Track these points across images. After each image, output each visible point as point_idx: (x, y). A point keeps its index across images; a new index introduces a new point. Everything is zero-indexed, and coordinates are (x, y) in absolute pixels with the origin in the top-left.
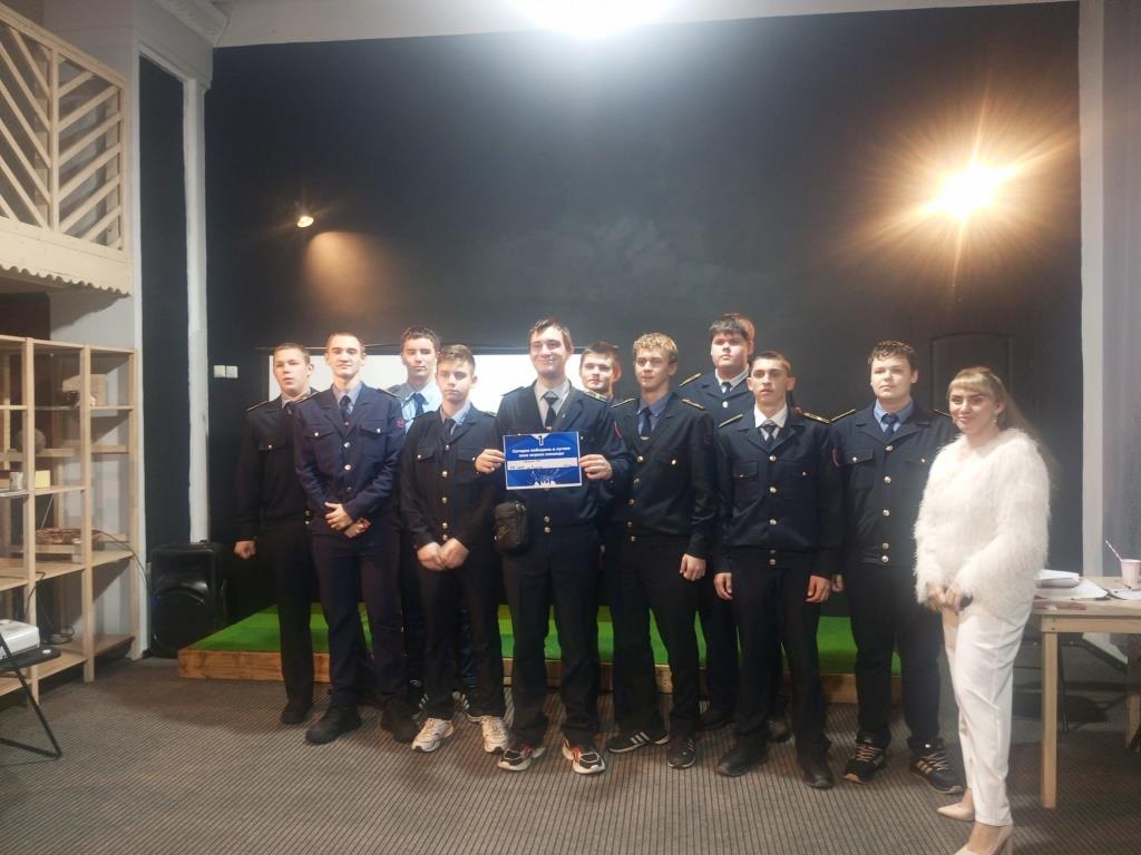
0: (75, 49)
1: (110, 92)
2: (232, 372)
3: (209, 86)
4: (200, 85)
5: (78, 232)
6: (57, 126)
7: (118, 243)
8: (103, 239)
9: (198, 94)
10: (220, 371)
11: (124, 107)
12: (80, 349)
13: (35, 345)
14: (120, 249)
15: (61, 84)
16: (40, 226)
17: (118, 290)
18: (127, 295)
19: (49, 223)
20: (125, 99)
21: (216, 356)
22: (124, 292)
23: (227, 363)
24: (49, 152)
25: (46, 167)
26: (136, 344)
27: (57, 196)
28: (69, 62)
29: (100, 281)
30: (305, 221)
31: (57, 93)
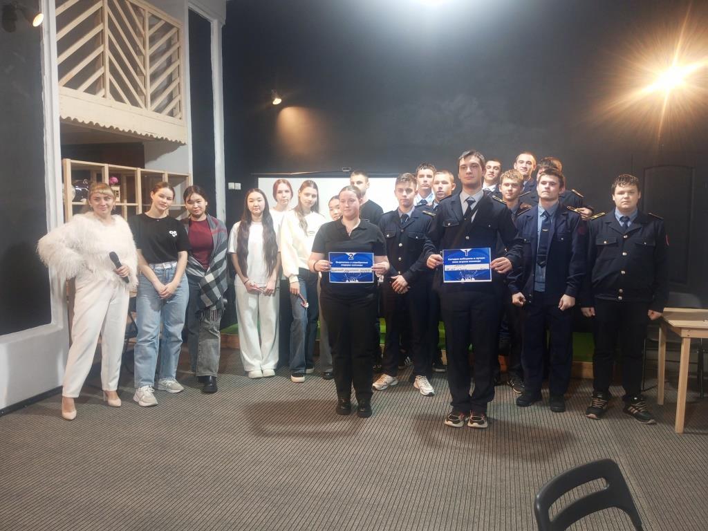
0: (155, 8)
1: (174, 30)
2: (238, 186)
3: (224, 23)
4: (220, 22)
5: (159, 110)
6: (148, 52)
7: (179, 116)
8: (171, 114)
9: (219, 29)
10: (232, 186)
11: (181, 38)
12: (162, 174)
13: (141, 171)
14: (180, 119)
15: (150, 29)
16: (141, 107)
17: (180, 142)
18: (185, 144)
19: (146, 105)
20: (181, 34)
21: (229, 178)
22: (183, 142)
23: (235, 181)
24: (144, 67)
25: (143, 75)
26: (190, 171)
27: (149, 91)
28: (153, 16)
29: (172, 137)
30: (277, 101)
31: (148, 33)
